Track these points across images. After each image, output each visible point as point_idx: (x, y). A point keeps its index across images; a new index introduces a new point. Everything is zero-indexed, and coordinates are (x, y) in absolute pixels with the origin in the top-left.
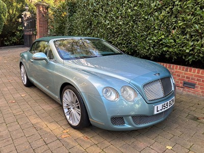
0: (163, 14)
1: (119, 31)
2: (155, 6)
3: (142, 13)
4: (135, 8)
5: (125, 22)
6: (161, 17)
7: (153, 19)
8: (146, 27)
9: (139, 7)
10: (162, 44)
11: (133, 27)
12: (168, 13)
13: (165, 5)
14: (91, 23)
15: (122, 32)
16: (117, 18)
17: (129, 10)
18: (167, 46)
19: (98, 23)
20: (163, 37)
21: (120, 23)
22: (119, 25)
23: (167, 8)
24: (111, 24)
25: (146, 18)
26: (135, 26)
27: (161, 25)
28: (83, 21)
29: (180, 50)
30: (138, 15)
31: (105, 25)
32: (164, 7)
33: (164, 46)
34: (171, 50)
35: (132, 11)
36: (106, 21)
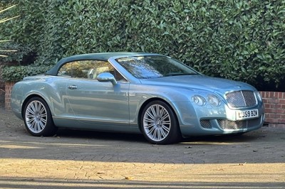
0: (253, 19)
1: (187, 41)
2: (242, 7)
3: (225, 15)
4: (213, 7)
5: (198, 27)
6: (251, 23)
7: (240, 25)
8: (232, 35)
9: (219, 6)
10: (256, 62)
11: (211, 35)
12: (260, 18)
13: (255, 7)
14: (122, 25)
15: (192, 42)
16: (183, 19)
17: (204, 9)
18: (264, 64)
19: (141, 25)
20: (257, 51)
21: (189, 28)
22: (186, 31)
23: (258, 11)
24: (171, 29)
25: (231, 23)
26: (215, 34)
27: (252, 34)
28: (104, 20)
29: (281, 69)
30: (218, 18)
31: (158, 30)
32: (254, 10)
33: (260, 64)
34: (269, 69)
35: (208, 9)
36: (159, 23)
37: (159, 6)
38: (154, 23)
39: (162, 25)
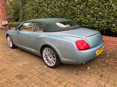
0: (82, 6)
1: (57, 15)
2: (78, 1)
3: (70, 5)
4: (66, 2)
5: (60, 10)
6: (81, 8)
7: (76, 9)
8: (73, 13)
9: (68, 2)
11: (65, 13)
12: (85, 6)
13: (83, 2)
14: (38, 11)
15: (58, 16)
16: (55, 7)
17: (62, 4)
18: (84, 24)
19: (43, 10)
20: (83, 19)
21: (57, 11)
22: (56, 12)
24: (51, 11)
25: (73, 8)
26: (66, 13)
27: (81, 12)
28: (33, 9)
29: (92, 26)
30: (68, 7)
31: (47, 12)
32: (82, 3)
33: (83, 24)
34: (87, 26)
35: (64, 4)
36: (48, 9)
37: (48, 4)
38: (46, 9)
39: (49, 10)
